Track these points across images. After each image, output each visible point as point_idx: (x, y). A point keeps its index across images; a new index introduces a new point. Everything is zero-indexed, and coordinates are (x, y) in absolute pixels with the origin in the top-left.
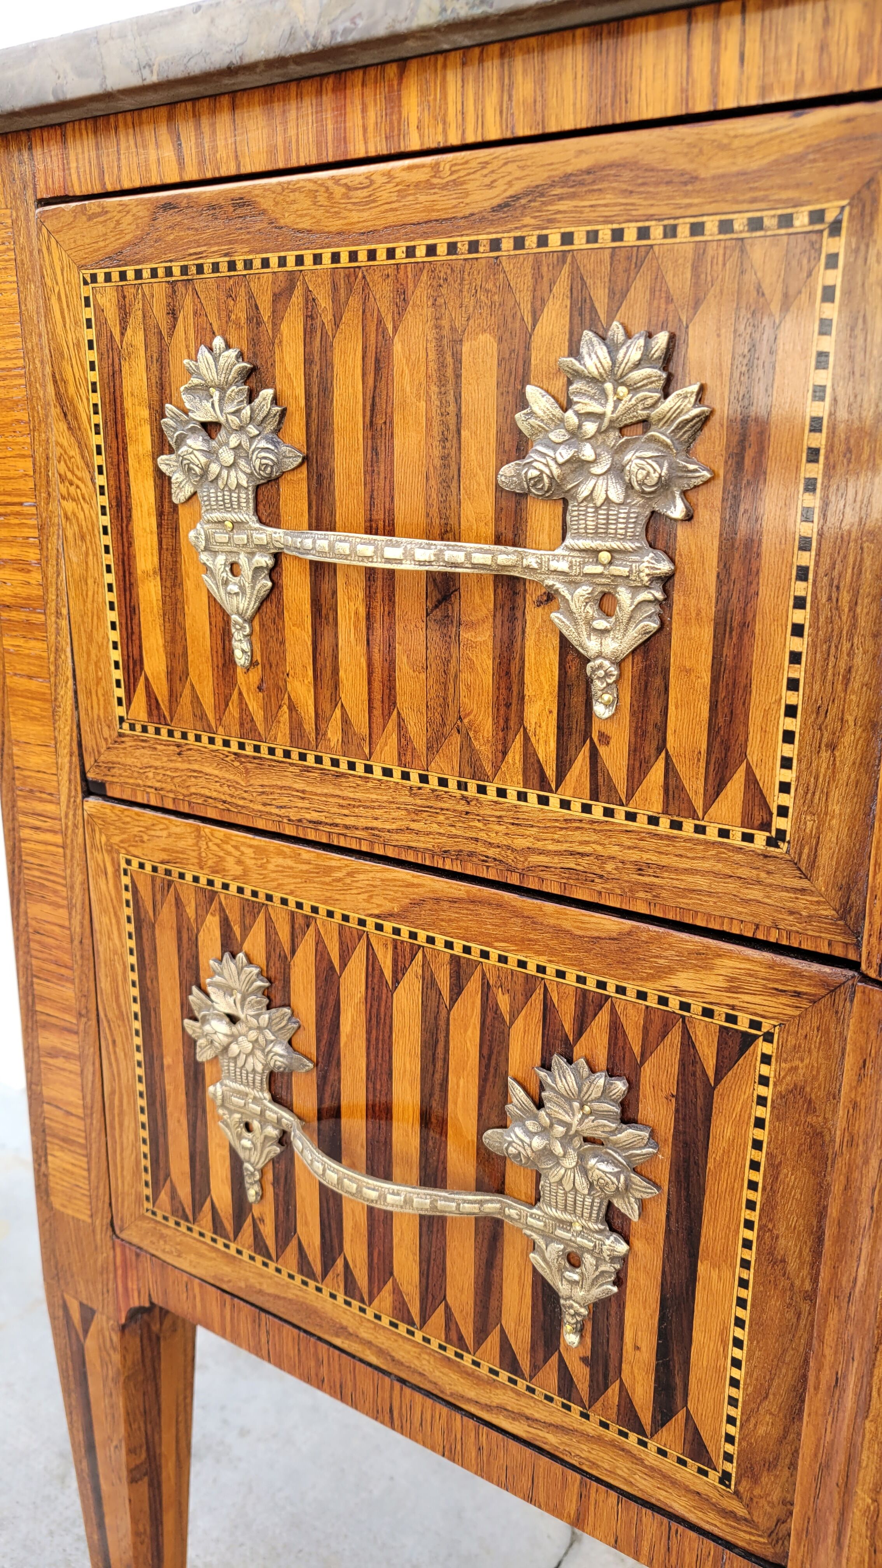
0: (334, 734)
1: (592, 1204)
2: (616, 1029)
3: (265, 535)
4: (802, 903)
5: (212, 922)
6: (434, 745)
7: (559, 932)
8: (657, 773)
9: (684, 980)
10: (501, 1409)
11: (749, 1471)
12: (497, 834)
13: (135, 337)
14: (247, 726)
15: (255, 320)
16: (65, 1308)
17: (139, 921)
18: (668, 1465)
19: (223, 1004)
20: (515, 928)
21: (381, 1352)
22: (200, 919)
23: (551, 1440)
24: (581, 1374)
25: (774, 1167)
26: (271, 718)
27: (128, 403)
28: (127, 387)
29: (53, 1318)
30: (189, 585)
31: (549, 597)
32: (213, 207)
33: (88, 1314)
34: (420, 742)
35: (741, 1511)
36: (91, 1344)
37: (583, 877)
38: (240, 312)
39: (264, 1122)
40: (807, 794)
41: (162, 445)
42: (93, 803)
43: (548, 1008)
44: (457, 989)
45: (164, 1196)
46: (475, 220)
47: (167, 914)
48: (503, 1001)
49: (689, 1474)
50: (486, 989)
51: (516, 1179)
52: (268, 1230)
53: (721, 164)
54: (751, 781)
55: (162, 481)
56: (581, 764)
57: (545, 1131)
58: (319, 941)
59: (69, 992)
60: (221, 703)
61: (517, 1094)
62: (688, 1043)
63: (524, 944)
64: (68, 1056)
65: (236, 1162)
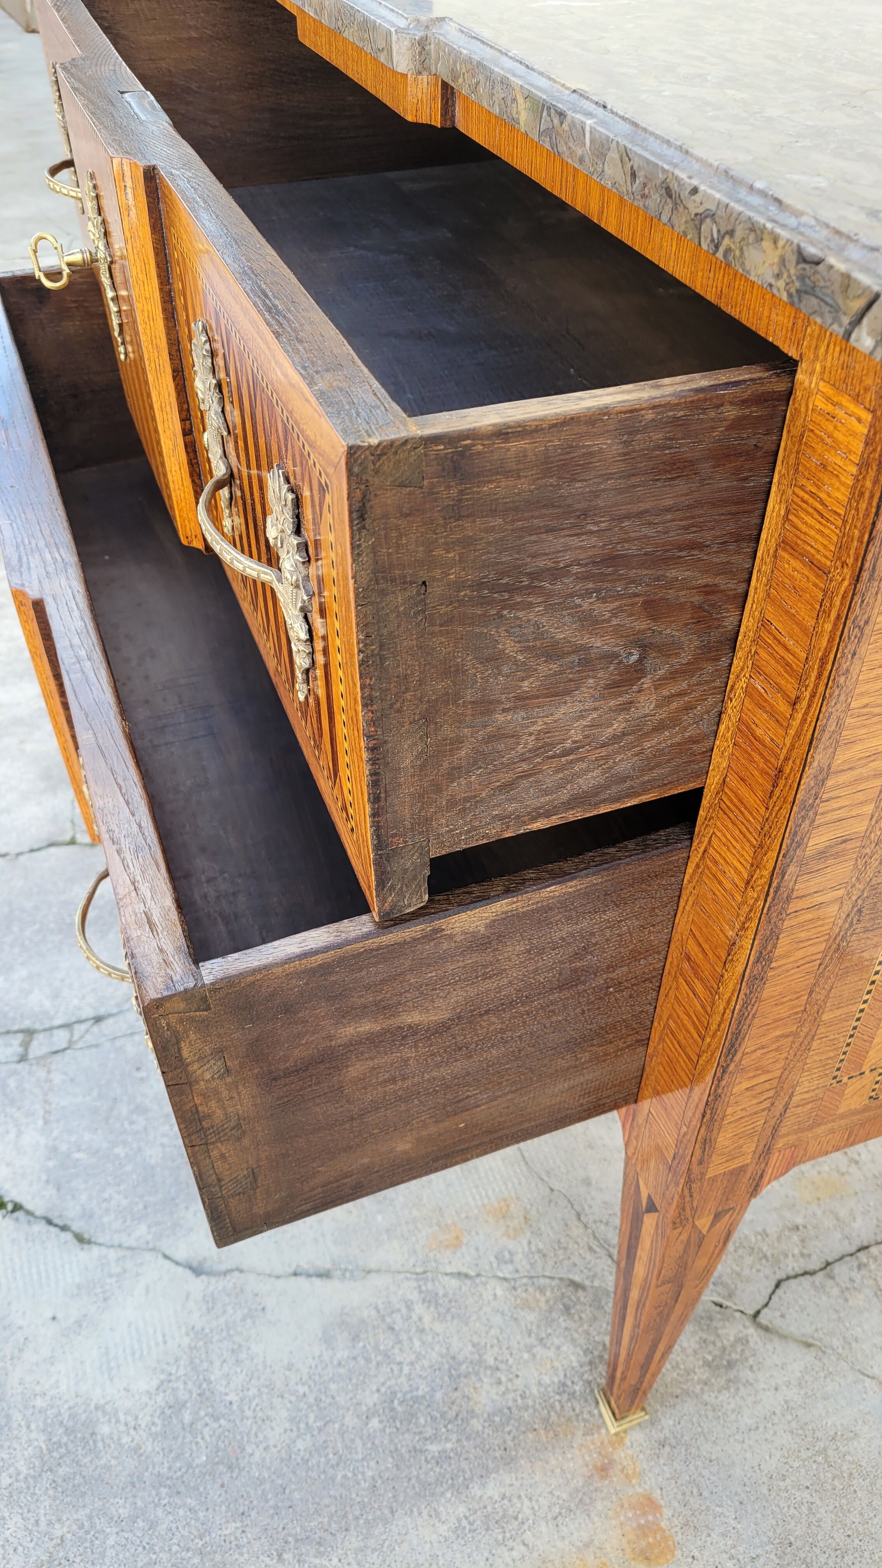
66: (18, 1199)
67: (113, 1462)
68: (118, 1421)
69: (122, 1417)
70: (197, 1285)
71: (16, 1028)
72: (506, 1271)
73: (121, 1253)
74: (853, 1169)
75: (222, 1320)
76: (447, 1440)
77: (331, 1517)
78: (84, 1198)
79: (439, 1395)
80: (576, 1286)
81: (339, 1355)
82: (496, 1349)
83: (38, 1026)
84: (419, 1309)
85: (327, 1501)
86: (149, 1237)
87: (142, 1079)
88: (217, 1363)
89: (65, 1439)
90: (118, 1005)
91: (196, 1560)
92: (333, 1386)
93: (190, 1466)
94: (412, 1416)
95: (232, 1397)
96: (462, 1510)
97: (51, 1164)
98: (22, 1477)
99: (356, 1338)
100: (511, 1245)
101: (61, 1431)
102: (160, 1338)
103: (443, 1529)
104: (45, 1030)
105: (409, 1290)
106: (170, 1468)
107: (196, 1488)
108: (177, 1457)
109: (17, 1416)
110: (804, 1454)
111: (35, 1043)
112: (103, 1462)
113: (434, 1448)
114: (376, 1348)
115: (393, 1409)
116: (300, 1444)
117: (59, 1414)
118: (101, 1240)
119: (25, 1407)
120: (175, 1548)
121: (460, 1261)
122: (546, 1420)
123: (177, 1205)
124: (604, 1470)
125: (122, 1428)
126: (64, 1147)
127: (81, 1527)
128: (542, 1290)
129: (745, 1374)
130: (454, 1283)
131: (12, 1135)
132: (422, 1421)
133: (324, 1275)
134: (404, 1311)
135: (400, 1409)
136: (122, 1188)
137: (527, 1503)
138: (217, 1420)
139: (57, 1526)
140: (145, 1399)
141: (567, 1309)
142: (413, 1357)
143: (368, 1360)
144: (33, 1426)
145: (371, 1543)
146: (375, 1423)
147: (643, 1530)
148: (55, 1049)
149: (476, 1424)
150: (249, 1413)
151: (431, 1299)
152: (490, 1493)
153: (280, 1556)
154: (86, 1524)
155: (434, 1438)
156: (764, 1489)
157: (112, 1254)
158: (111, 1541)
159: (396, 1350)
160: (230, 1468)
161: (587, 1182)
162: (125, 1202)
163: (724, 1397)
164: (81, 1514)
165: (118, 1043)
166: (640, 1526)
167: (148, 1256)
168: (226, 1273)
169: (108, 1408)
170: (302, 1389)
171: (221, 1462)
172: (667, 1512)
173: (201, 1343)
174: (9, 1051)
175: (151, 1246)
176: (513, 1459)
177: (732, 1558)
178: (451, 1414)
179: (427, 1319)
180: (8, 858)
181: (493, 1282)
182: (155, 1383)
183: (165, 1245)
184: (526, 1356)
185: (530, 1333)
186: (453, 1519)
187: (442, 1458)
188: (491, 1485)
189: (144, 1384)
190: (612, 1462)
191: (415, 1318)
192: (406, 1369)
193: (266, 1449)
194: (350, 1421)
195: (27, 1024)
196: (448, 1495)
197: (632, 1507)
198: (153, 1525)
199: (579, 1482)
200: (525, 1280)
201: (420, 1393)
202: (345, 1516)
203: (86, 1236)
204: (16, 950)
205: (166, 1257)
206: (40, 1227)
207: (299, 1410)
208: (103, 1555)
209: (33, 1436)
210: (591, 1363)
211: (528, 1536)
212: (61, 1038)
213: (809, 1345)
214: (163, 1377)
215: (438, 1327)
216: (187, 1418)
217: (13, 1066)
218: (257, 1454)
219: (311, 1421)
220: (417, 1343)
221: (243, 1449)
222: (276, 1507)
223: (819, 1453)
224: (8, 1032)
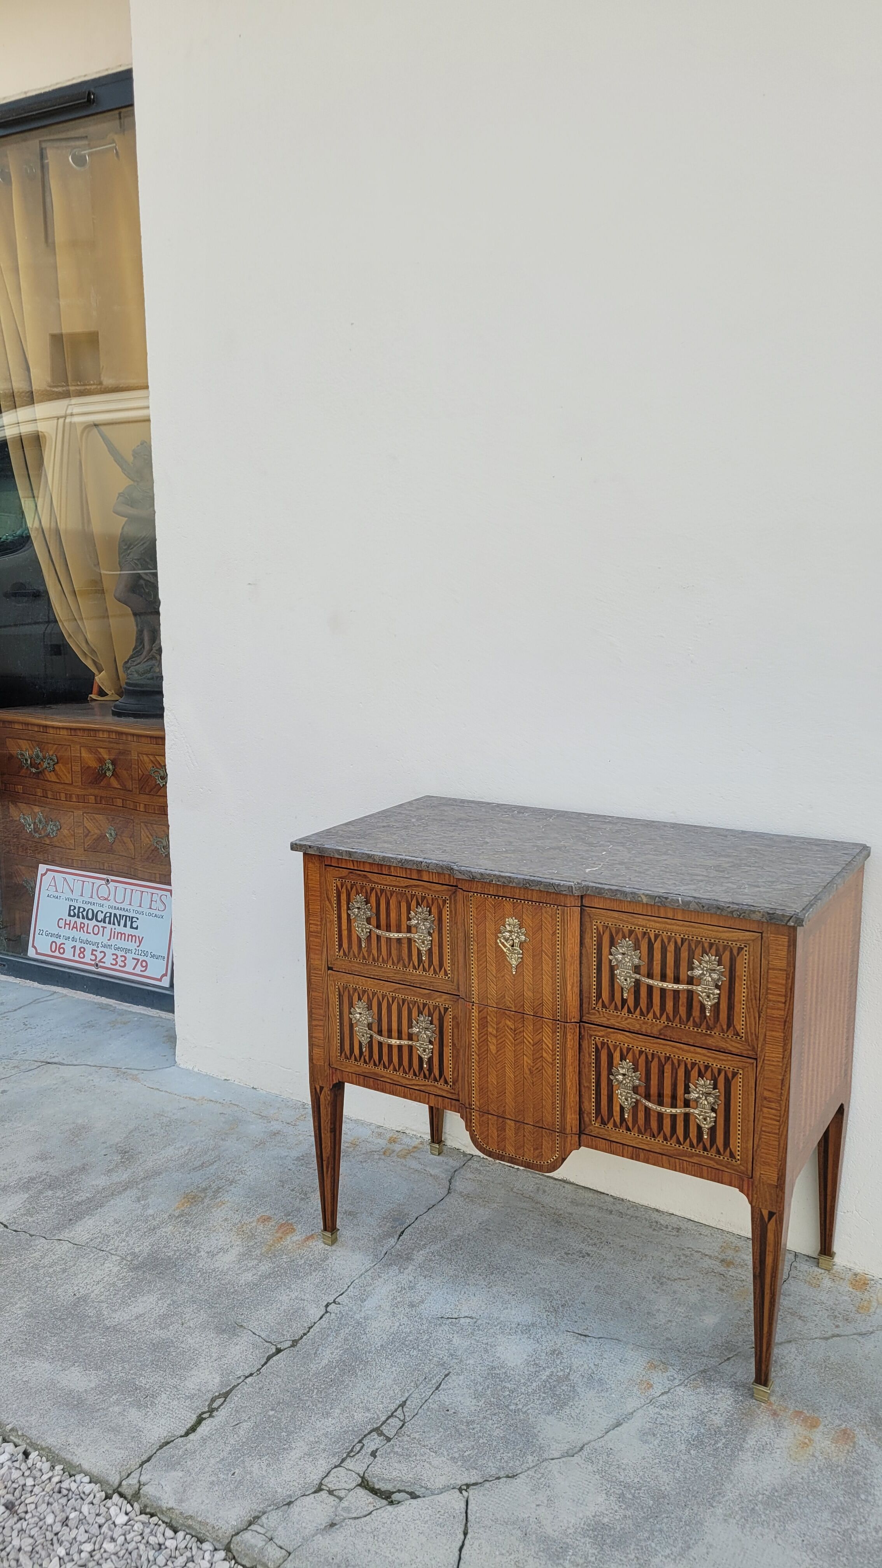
0: (381, 960)
1: (427, 1040)
2: (429, 1009)
3: (368, 926)
4: (453, 987)
5: (356, 994)
6: (398, 962)
7: (419, 993)
8: (432, 967)
9: (438, 1000)
10: (414, 1085)
11: (454, 1084)
12: (409, 977)
13: (344, 890)
14: (364, 958)
15: (367, 892)
16: (315, 1089)
17: (339, 995)
18: (442, 1087)
19: (358, 1011)
20: (413, 993)
21: (391, 1079)
22: (353, 994)
23: (423, 1088)
24: (427, 1073)
25: (453, 1030)
26: (369, 956)
27: (342, 901)
28: (342, 898)
29: (311, 1092)
30: (353, 932)
31: (415, 941)
32: (360, 875)
33: (322, 1088)
34: (396, 961)
35: (453, 1091)
36: (322, 1097)
37: (423, 984)
38: (364, 890)
39: (367, 1034)
40: (452, 971)
41: (348, 908)
42: (330, 971)
43: (418, 1006)
44: (403, 1004)
45: (343, 1055)
46: (402, 887)
47: (346, 993)
48: (411, 1006)
49: (445, 1087)
50: (408, 1003)
51: (414, 1037)
52: (367, 1058)
53: (434, 889)
54: (445, 970)
55: (349, 915)
56: (421, 966)
57: (419, 1028)
58: (378, 997)
59: (322, 1012)
60: (359, 953)
61: (414, 1022)
62: (439, 1010)
63: (414, 995)
64: (320, 1026)
65: (360, 1044)
66: (464, 1482)
67: (622, 1526)
68: (607, 1515)
69: (607, 1513)
70: (577, 1459)
71: (367, 1432)
72: (677, 1382)
73: (533, 1470)
74: (744, 1283)
75: (601, 1462)
76: (721, 1440)
77: (713, 1485)
78: (490, 1464)
79: (702, 1431)
80: (704, 1371)
81: (655, 1443)
82: (703, 1406)
83: (375, 1426)
84: (663, 1412)
85: (706, 1483)
86: (537, 1458)
87: (454, 1413)
88: (618, 1475)
89: (596, 1533)
90: (402, 1396)
91: (688, 1528)
92: (665, 1453)
93: (650, 1507)
94: (702, 1442)
95: (636, 1480)
96: (749, 1454)
97: (459, 1463)
98: (596, 1554)
99: (654, 1435)
100: (669, 1374)
101: (591, 1532)
102: (587, 1483)
103: (750, 1462)
104: (382, 1425)
105: (652, 1410)
106: (644, 1513)
107: (660, 1511)
108: (642, 1508)
109: (568, 1540)
110: (822, 1371)
111: (384, 1432)
112: (619, 1529)
113: (719, 1445)
114: (665, 1433)
115: (693, 1445)
116: (677, 1475)
117: (583, 1529)
118: (519, 1472)
119: (568, 1536)
120: (677, 1531)
121: (657, 1390)
122: (743, 1413)
123: (532, 1442)
124: (775, 1414)
125: (611, 1515)
126: (457, 1455)
127: (638, 1549)
128: (695, 1380)
129: (783, 1361)
130: (665, 1397)
131: (427, 1465)
132: (706, 1441)
133: (618, 1424)
134: (659, 1416)
135: (696, 1443)
136: (502, 1451)
137: (765, 1438)
138: (640, 1489)
139: (629, 1556)
140: (607, 1502)
141: (710, 1380)
142: (680, 1427)
143: (667, 1438)
144: (578, 1538)
145: (734, 1482)
146: (692, 1452)
147: (805, 1420)
148: (398, 1427)
149: (724, 1429)
150: (649, 1480)
151: (664, 1407)
152: (752, 1444)
153: (713, 1507)
154: (639, 1547)
155: (716, 1442)
156: (823, 1387)
157: (530, 1472)
158: (653, 1545)
159: (672, 1429)
160: (663, 1498)
161: (669, 1340)
162: (510, 1455)
163: (784, 1371)
164: (632, 1547)
165: (425, 1407)
166: (802, 1420)
167: (545, 1464)
168: (582, 1449)
169: (598, 1514)
170: (657, 1461)
171: (658, 1499)
172: (805, 1411)
173: (604, 1474)
174: (377, 1441)
175: (541, 1460)
176: (747, 1430)
177: (835, 1410)
178: (713, 1432)
179: (670, 1413)
180: (255, 1374)
181: (677, 1389)
182: (604, 1495)
183: (545, 1456)
184: (715, 1401)
185: (707, 1394)
186: (750, 1458)
187: (726, 1446)
188: (749, 1442)
189: (601, 1498)
190: (775, 1410)
191: (666, 1416)
192: (683, 1432)
193: (668, 1484)
194: (685, 1457)
195: (369, 1428)
196: (740, 1453)
197: (795, 1418)
198: (661, 1531)
199: (772, 1422)
200: (686, 1381)
201: (696, 1434)
202: (717, 1482)
203: (510, 1475)
204: (319, 1405)
205: (552, 1459)
206: (487, 1485)
207: (664, 1467)
208: (656, 1550)
209: (583, 1541)
210: (736, 1389)
211: (776, 1446)
212: (395, 1422)
213: (790, 1341)
214: (604, 1492)
215: (677, 1413)
216: (630, 1496)
217: (388, 1444)
218: (667, 1488)
219: (672, 1466)
220: (676, 1422)
221: (661, 1490)
222: (693, 1496)
223: (825, 1368)
224: (365, 1436)
